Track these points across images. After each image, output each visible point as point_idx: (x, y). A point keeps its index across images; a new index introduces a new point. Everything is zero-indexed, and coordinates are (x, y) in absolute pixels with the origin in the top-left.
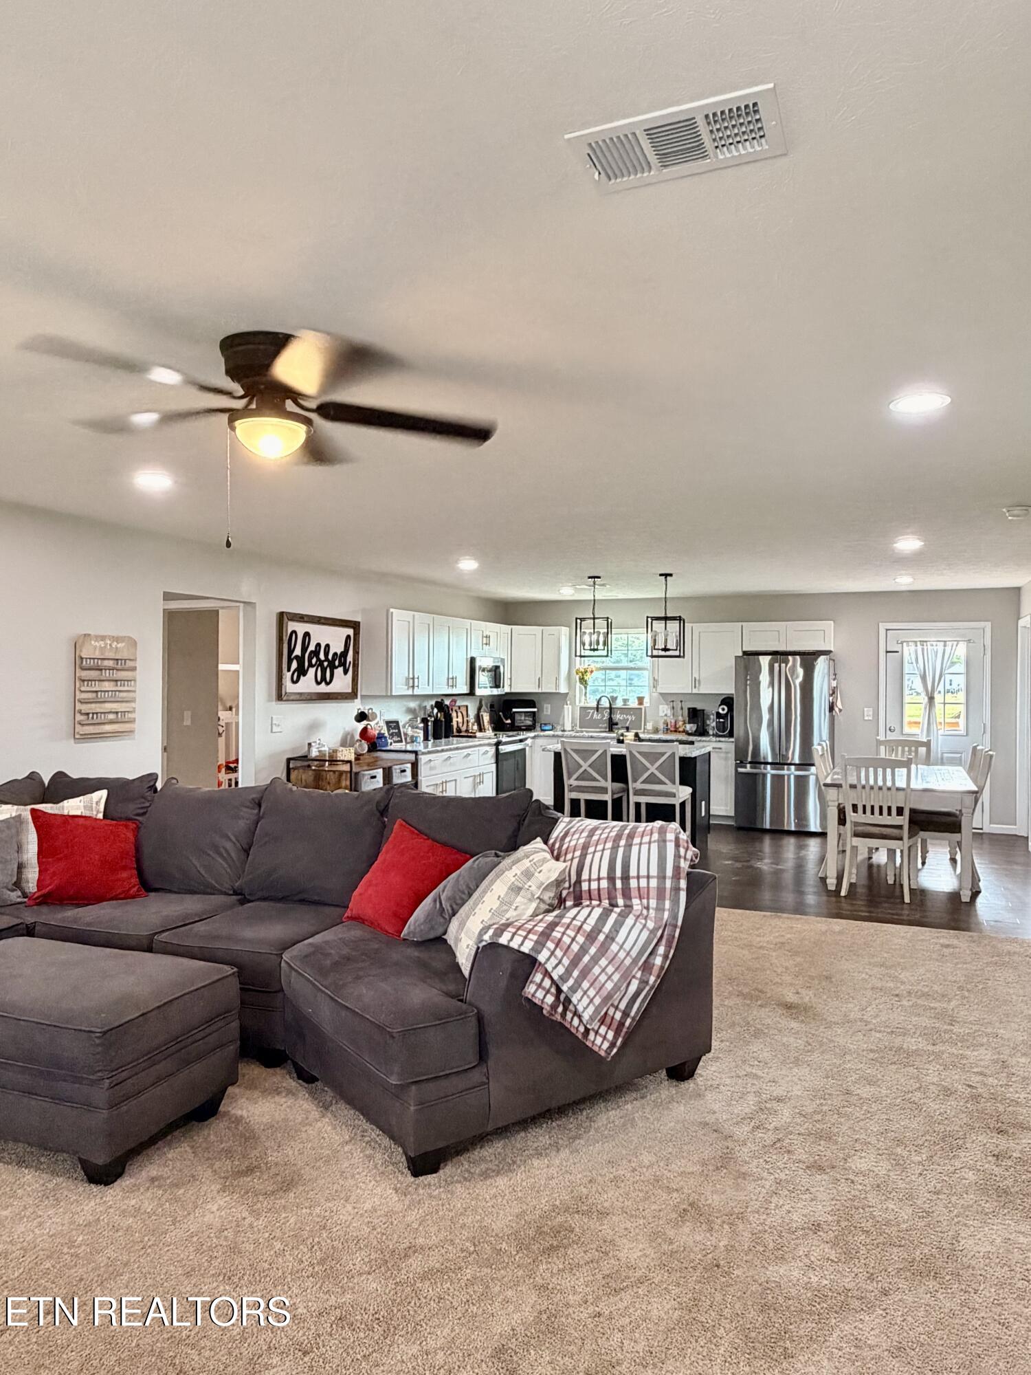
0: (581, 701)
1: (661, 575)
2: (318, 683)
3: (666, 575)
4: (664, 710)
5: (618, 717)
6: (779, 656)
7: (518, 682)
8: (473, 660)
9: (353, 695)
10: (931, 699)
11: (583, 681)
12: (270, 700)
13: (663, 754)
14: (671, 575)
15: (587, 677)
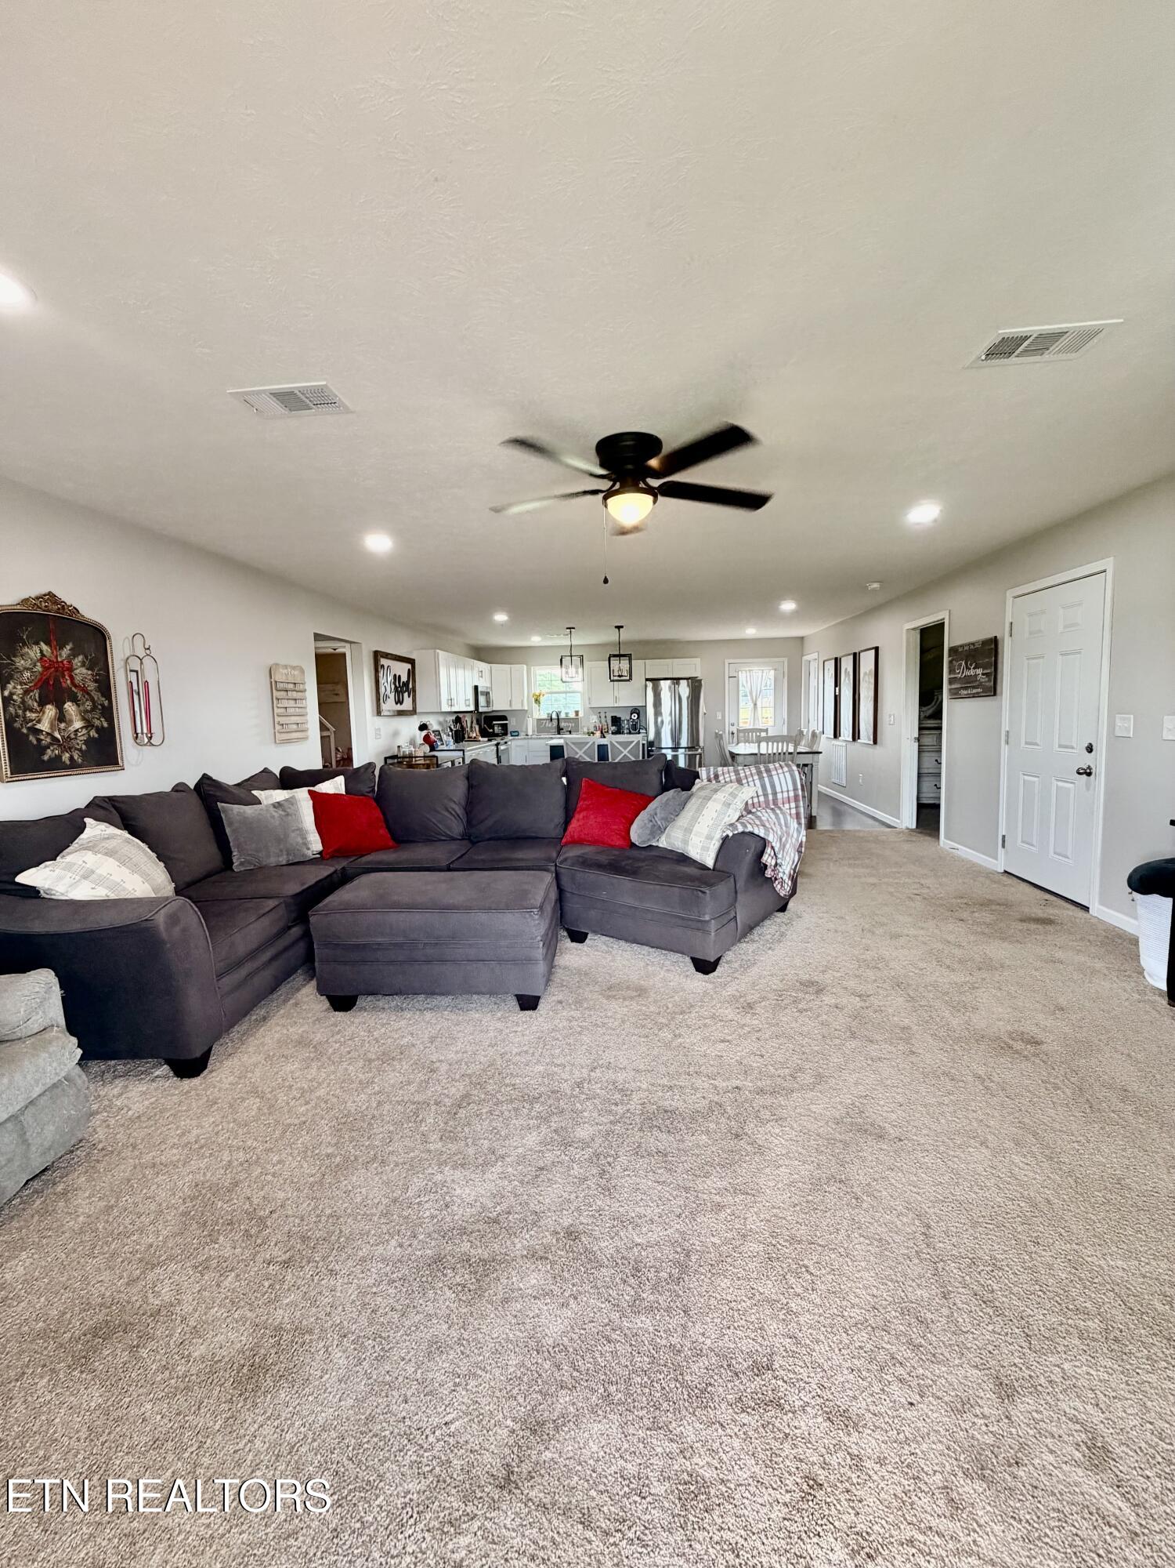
0: (536, 716)
1: (616, 627)
2: (397, 703)
3: (619, 627)
4: (594, 719)
5: (562, 725)
6: (676, 680)
7: (499, 705)
8: (476, 688)
9: (413, 712)
10: (755, 705)
11: (537, 701)
12: (373, 716)
13: (632, 742)
14: (622, 627)
15: (542, 699)
